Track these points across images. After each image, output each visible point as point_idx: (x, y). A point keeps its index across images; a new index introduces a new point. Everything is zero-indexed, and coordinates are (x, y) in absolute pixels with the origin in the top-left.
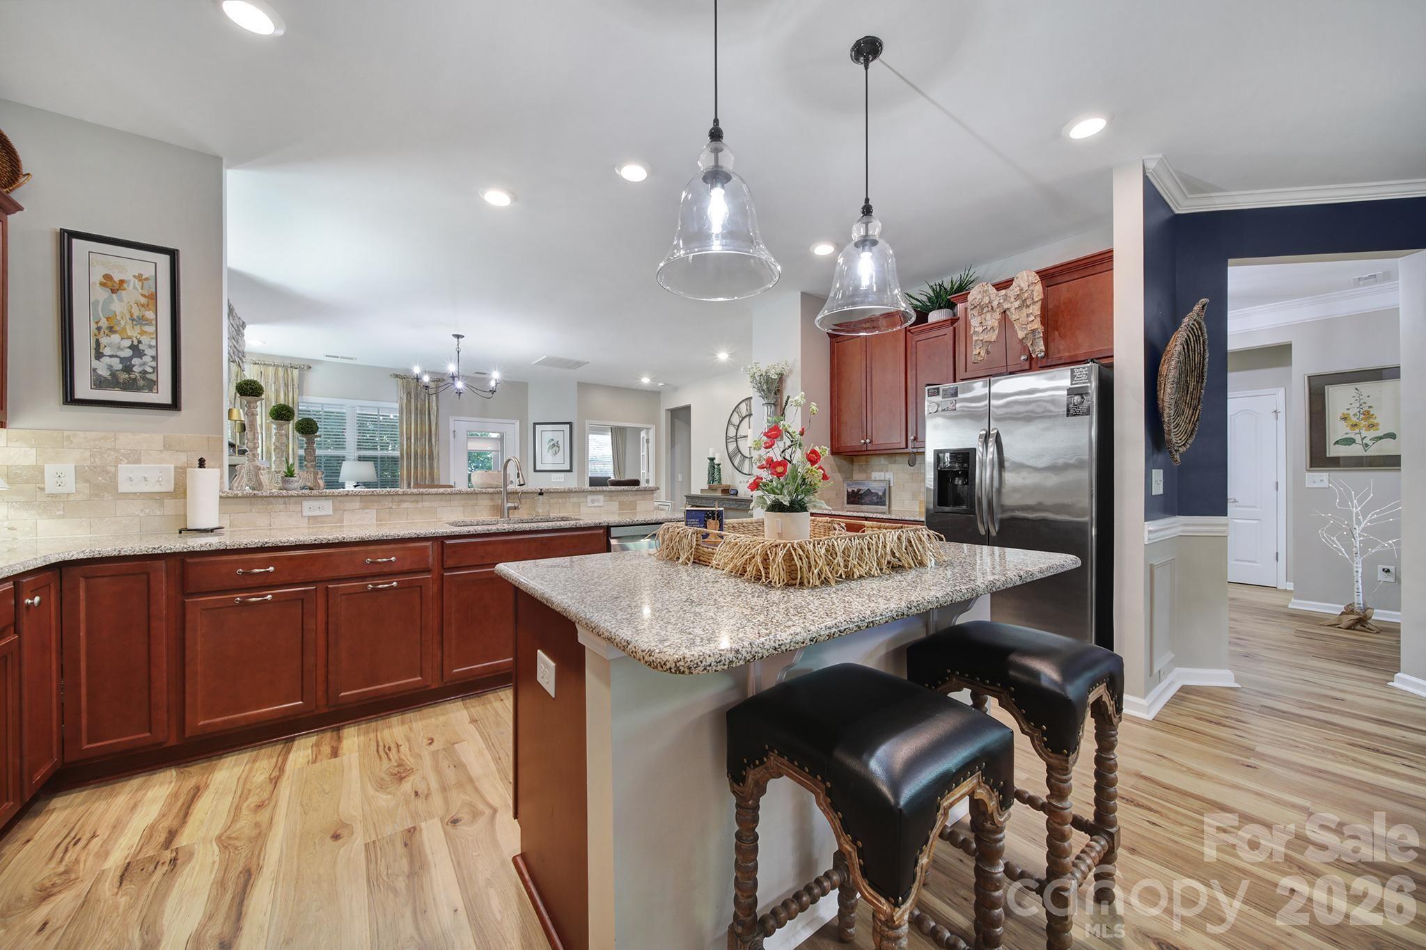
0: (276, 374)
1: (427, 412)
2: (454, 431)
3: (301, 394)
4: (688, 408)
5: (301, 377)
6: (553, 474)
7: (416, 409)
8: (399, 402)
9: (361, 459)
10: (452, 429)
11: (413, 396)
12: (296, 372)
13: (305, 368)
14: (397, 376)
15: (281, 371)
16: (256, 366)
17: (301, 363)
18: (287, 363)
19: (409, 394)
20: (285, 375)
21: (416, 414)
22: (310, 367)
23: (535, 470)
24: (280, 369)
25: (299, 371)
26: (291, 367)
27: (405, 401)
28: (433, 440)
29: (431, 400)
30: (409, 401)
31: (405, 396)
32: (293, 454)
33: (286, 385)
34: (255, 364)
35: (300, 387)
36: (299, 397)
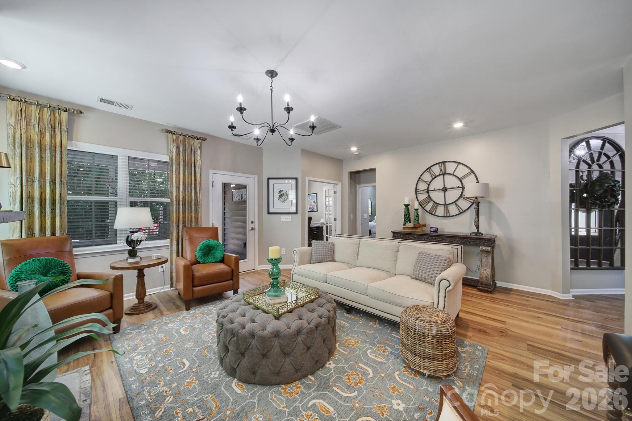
0: (40, 113)
1: (193, 165)
2: (213, 182)
3: (70, 138)
4: (374, 170)
5: (70, 122)
6: (283, 216)
7: (184, 161)
8: (169, 154)
9: (133, 204)
10: (211, 181)
11: (181, 150)
12: (64, 115)
13: (76, 113)
14: (168, 131)
15: (46, 113)
17: (71, 107)
18: (54, 104)
19: (178, 148)
20: (52, 116)
21: (184, 166)
22: (81, 112)
23: (269, 213)
24: (46, 109)
25: (69, 116)
26: (60, 109)
27: (174, 154)
28: (198, 188)
29: (196, 155)
30: (178, 155)
31: (175, 150)
32: (61, 200)
33: (53, 128)
35: (70, 131)
36: (69, 142)
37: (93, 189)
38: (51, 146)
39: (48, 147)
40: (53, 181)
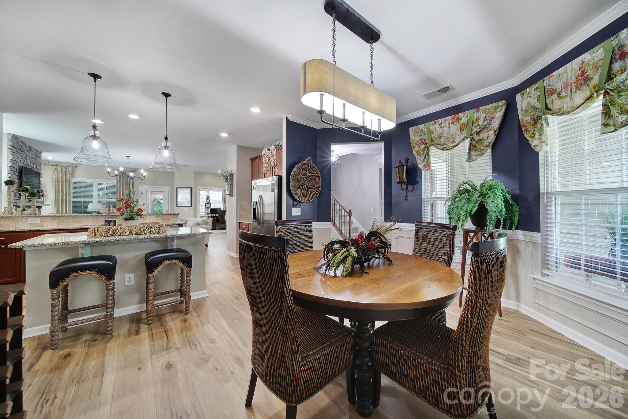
0: (62, 169)
3: (73, 176)
5: (73, 171)
6: (184, 208)
7: (123, 182)
8: (116, 180)
10: (140, 190)
11: (122, 177)
12: (70, 169)
13: (75, 167)
15: (64, 168)
16: (53, 166)
17: (73, 165)
18: (67, 165)
19: (120, 177)
20: (66, 169)
21: (123, 184)
22: (77, 167)
23: (177, 206)
25: (72, 168)
26: (69, 167)
30: (120, 180)
31: (118, 177)
32: (69, 201)
33: (66, 174)
34: (53, 165)
35: (73, 174)
36: (72, 178)
37: (83, 195)
38: (65, 181)
39: (64, 181)
40: (66, 193)
